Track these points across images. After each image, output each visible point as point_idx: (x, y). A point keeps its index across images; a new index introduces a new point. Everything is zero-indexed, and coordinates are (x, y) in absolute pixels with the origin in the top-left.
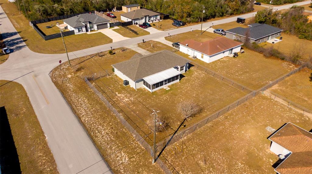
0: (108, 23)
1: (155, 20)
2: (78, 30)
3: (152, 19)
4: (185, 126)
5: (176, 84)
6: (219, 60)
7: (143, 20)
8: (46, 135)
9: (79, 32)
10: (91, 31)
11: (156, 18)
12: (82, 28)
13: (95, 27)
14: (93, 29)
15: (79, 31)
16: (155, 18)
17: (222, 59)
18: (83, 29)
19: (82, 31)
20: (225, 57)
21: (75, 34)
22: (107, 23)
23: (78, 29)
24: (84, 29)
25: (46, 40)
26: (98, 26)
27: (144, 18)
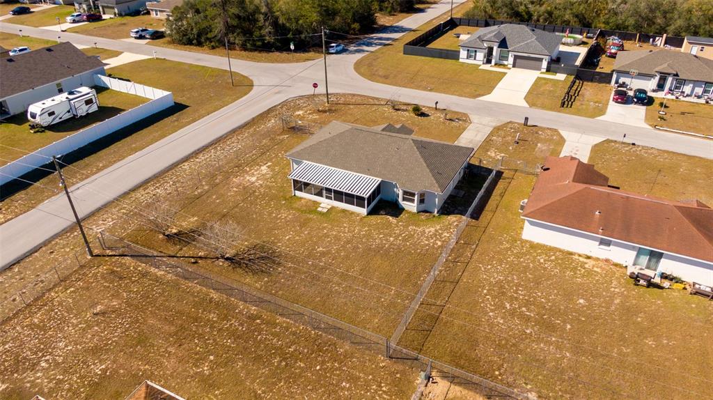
0: (544, 60)
2: (468, 54)
3: (687, 89)
4: (196, 262)
6: (571, 254)
7: (651, 82)
9: (467, 58)
10: (496, 64)
12: (476, 51)
13: (511, 60)
14: (505, 63)
15: (469, 57)
16: (699, 90)
17: (589, 257)
18: (478, 54)
19: (475, 59)
20: (607, 260)
21: (461, 60)
23: (468, 50)
24: (481, 56)
25: (404, 54)
26: (516, 57)
27: (657, 78)
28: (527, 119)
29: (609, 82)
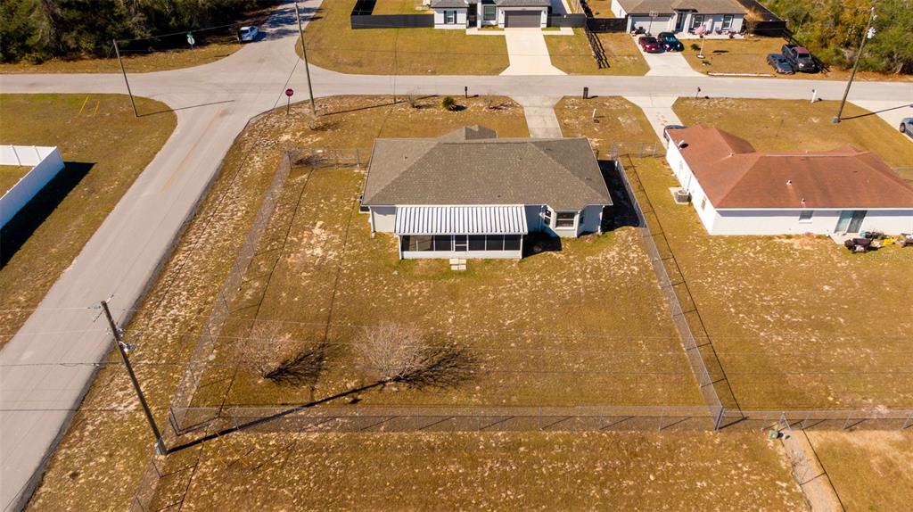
0: (543, 13)
1: (719, 33)
2: (445, 17)
3: (708, 24)
4: (355, 401)
5: (501, 261)
6: (770, 238)
7: (669, 22)
8: (74, 262)
9: (445, 23)
10: (482, 26)
11: (725, 25)
12: (455, 12)
13: (501, 18)
14: (493, 22)
15: (447, 21)
16: (719, 25)
17: (789, 237)
18: (458, 15)
19: (456, 23)
20: (809, 235)
21: (436, 27)
22: (541, 11)
23: (445, 12)
24: (462, 17)
25: (353, 28)
26: (508, 14)
27: (676, 17)
28: (586, 90)
29: (624, 29)
